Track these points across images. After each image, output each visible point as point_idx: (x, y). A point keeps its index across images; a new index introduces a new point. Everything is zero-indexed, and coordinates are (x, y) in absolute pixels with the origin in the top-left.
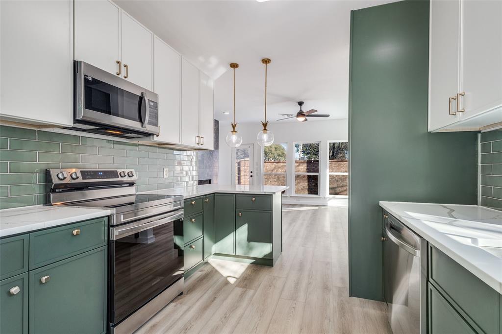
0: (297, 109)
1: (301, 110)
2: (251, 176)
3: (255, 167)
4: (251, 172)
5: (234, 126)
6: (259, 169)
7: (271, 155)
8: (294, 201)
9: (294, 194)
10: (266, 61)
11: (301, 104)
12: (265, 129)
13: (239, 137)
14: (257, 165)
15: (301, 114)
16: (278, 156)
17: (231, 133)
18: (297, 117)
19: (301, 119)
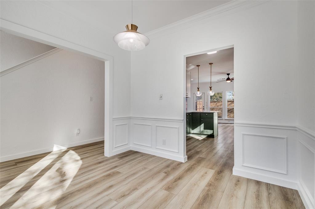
0: (227, 77)
1: (228, 77)
2: (203, 109)
3: (206, 104)
4: (204, 107)
5: (198, 89)
6: (207, 105)
7: (214, 97)
8: (227, 122)
9: (226, 118)
10: (211, 64)
11: (228, 74)
12: (211, 89)
13: (200, 92)
14: (206, 103)
15: (228, 79)
16: (220, 98)
17: (197, 91)
18: (227, 80)
19: (229, 81)
